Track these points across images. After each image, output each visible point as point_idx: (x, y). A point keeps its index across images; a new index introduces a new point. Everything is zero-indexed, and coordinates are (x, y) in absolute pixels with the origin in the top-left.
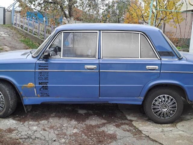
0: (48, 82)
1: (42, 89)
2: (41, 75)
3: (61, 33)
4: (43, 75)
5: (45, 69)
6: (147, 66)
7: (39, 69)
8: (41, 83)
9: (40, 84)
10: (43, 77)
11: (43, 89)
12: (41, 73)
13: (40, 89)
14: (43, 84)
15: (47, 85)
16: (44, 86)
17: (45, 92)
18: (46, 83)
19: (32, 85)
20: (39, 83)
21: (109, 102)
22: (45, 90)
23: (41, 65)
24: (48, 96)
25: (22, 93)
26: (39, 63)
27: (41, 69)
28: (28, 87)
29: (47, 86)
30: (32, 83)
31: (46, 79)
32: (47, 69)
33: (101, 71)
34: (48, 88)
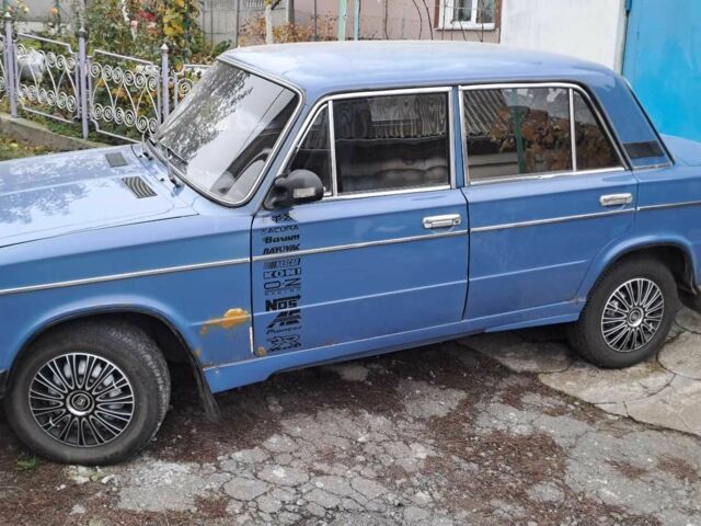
0: (298, 297)
1: (277, 326)
2: (273, 275)
3: (327, 102)
4: (282, 273)
5: (288, 249)
6: (603, 197)
7: (266, 251)
8: (275, 301)
9: (270, 306)
10: (282, 280)
11: (282, 324)
12: (273, 264)
13: (271, 326)
14: (283, 305)
15: (295, 305)
16: (286, 313)
17: (287, 333)
18: (293, 300)
19: (241, 314)
20: (268, 303)
21: (487, 331)
22: (288, 327)
23: (274, 235)
24: (297, 345)
25: (198, 351)
26: (263, 230)
27: (273, 251)
28: (226, 327)
29: (298, 311)
30: (239, 310)
31: (291, 285)
32: (296, 248)
33: (472, 229)
34: (299, 317)
